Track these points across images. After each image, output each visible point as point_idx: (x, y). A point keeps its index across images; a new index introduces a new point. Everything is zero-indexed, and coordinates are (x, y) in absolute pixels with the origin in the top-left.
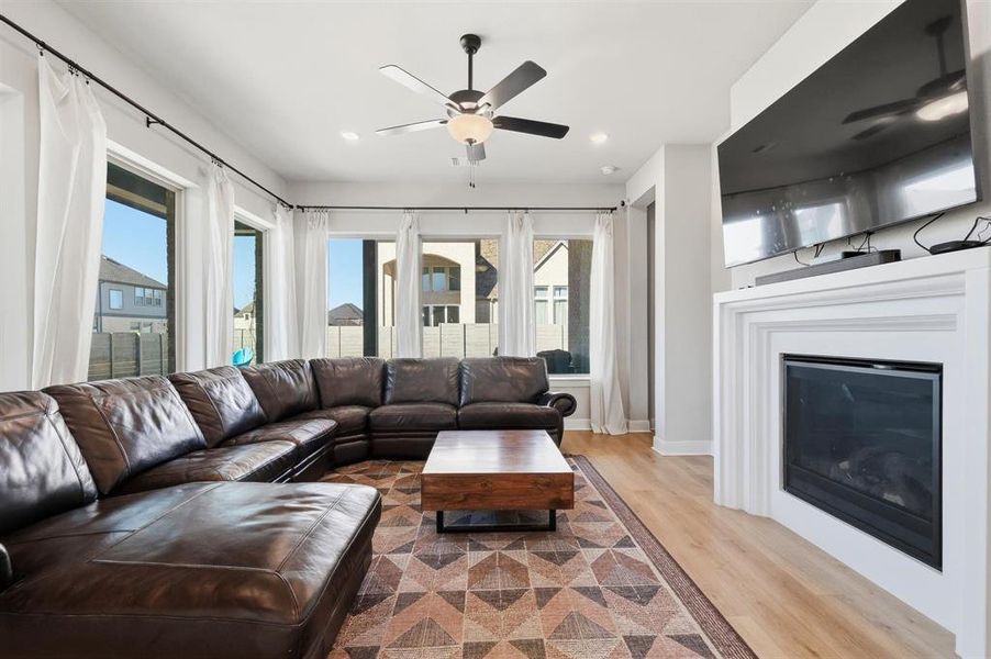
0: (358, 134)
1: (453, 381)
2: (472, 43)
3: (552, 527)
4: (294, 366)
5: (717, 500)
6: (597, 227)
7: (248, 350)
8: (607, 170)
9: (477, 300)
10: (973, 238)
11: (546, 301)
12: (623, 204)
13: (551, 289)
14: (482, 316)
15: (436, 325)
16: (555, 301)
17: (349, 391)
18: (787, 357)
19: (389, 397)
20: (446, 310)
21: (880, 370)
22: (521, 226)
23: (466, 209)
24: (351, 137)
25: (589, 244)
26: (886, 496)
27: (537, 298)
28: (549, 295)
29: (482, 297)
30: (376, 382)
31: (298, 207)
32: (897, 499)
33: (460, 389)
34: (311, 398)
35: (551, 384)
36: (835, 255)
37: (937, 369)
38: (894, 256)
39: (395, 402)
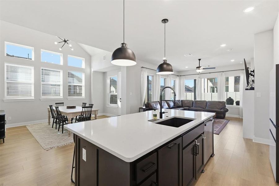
1: (205, 105)
4: (179, 101)
6: (241, 74)
7: (172, 98)
17: (188, 105)
19: (193, 106)
22: (222, 75)
24: (187, 67)
25: (239, 77)
30: (192, 104)
31: (180, 76)
33: (206, 107)
34: (181, 105)
35: (226, 107)
39: (194, 107)
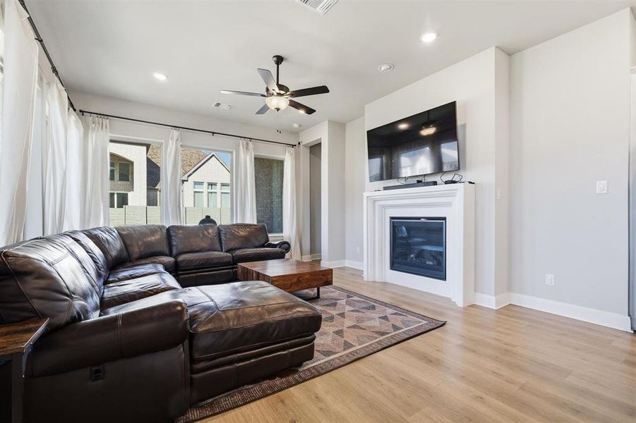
0: (167, 77)
1: (217, 238)
2: (279, 60)
3: (318, 297)
5: (365, 279)
6: (287, 154)
8: (296, 126)
9: (148, 189)
10: (454, 179)
11: (202, 192)
12: (299, 143)
13: (219, 185)
14: (152, 202)
15: (120, 206)
16: (209, 193)
18: (392, 218)
19: (175, 250)
20: (116, 196)
21: (423, 220)
23: (214, 133)
24: (160, 77)
26: (427, 263)
27: (195, 190)
28: (218, 189)
29: (151, 187)
31: (80, 111)
32: (431, 263)
33: (221, 243)
34: (125, 253)
35: (270, 239)
36: (414, 181)
37: (444, 219)
38: (435, 183)
